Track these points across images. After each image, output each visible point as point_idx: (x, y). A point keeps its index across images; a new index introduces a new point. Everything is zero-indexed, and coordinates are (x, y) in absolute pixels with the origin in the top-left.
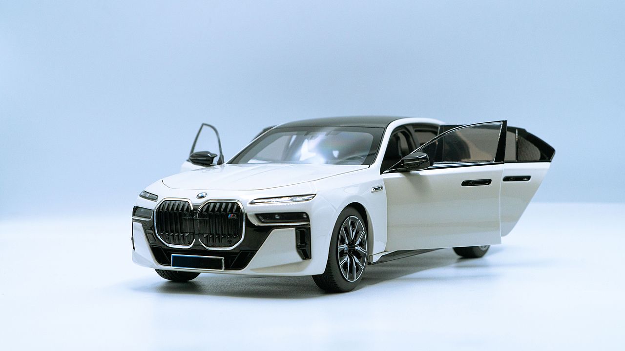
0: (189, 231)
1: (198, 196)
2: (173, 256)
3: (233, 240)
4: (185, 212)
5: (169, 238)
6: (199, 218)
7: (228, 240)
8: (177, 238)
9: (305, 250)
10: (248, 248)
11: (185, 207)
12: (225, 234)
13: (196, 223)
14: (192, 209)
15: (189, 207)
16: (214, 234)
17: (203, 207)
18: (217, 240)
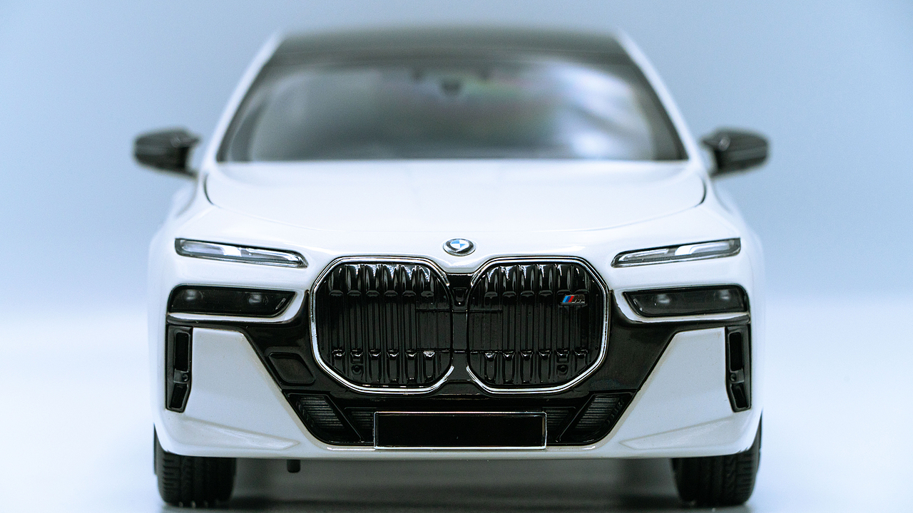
2: (379, 417)
3: (574, 365)
4: (424, 293)
5: (361, 367)
6: (473, 308)
7: (557, 364)
8: (393, 364)
9: (742, 385)
10: (614, 385)
11: (422, 280)
12: (550, 350)
13: (460, 322)
14: (448, 285)
15: (435, 279)
16: (514, 351)
17: (481, 277)
18: (527, 365)
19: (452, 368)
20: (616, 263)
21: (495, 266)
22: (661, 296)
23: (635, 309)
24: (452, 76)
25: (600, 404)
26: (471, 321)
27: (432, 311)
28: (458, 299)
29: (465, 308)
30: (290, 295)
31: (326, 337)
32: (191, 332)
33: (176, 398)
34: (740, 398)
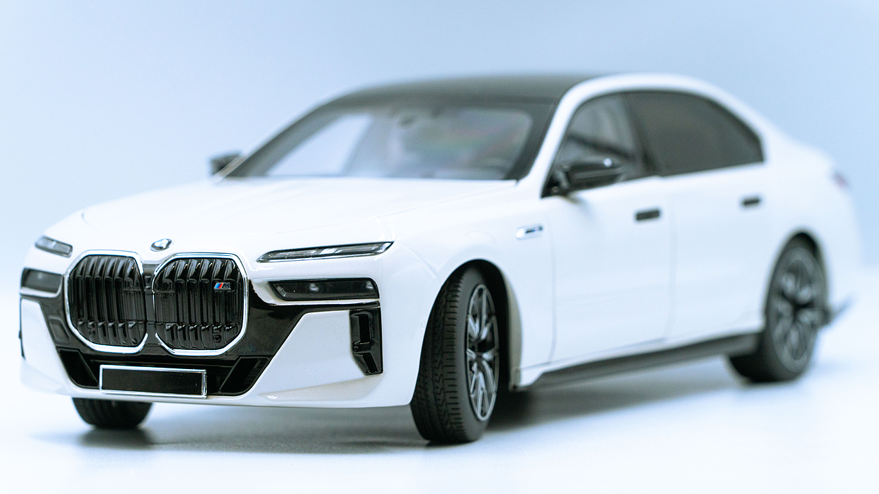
0: (135, 318)
1: (153, 246)
2: (103, 369)
3: (225, 335)
4: (127, 279)
5: (95, 332)
6: (156, 291)
7: (213, 334)
8: (111, 331)
9: (369, 354)
12: (208, 323)
13: (149, 301)
14: (141, 272)
15: (135, 268)
16: (185, 323)
17: (163, 268)
18: (192, 334)
19: (147, 335)
20: (263, 260)
21: (176, 260)
22: (313, 285)
23: (279, 296)
26: (156, 301)
28: (146, 283)
29: (152, 290)
31: (75, 310)
34: (371, 365)
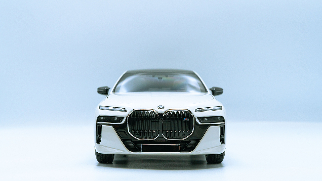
0: (155, 129)
1: (158, 107)
2: (142, 146)
3: (186, 134)
4: (153, 117)
5: (138, 134)
6: (164, 121)
7: (183, 134)
8: (146, 134)
9: (223, 138)
10: (195, 138)
11: (152, 114)
12: (181, 130)
13: (161, 124)
14: (158, 115)
15: (155, 114)
16: (173, 131)
17: (165, 114)
18: (176, 134)
19: (159, 134)
20: (196, 111)
21: (169, 111)
22: (206, 119)
23: (200, 121)
24: (160, 76)
25: (192, 142)
26: (163, 124)
27: (154, 121)
28: (160, 119)
29: (162, 121)
30: (123, 118)
31: (131, 127)
32: (101, 126)
33: (98, 141)
34: (223, 141)
